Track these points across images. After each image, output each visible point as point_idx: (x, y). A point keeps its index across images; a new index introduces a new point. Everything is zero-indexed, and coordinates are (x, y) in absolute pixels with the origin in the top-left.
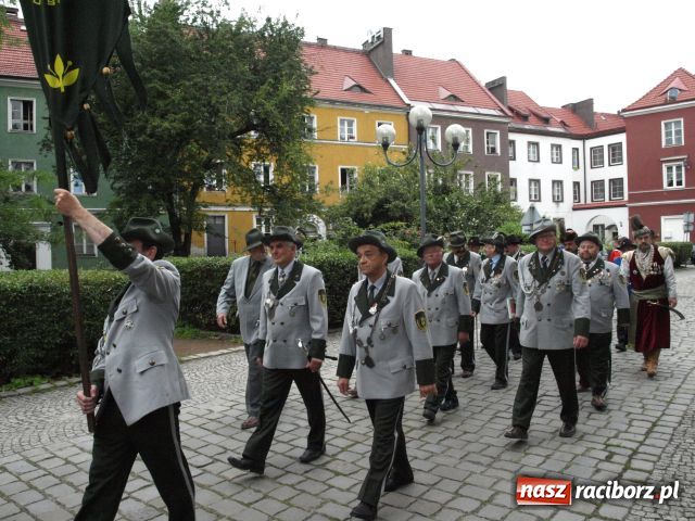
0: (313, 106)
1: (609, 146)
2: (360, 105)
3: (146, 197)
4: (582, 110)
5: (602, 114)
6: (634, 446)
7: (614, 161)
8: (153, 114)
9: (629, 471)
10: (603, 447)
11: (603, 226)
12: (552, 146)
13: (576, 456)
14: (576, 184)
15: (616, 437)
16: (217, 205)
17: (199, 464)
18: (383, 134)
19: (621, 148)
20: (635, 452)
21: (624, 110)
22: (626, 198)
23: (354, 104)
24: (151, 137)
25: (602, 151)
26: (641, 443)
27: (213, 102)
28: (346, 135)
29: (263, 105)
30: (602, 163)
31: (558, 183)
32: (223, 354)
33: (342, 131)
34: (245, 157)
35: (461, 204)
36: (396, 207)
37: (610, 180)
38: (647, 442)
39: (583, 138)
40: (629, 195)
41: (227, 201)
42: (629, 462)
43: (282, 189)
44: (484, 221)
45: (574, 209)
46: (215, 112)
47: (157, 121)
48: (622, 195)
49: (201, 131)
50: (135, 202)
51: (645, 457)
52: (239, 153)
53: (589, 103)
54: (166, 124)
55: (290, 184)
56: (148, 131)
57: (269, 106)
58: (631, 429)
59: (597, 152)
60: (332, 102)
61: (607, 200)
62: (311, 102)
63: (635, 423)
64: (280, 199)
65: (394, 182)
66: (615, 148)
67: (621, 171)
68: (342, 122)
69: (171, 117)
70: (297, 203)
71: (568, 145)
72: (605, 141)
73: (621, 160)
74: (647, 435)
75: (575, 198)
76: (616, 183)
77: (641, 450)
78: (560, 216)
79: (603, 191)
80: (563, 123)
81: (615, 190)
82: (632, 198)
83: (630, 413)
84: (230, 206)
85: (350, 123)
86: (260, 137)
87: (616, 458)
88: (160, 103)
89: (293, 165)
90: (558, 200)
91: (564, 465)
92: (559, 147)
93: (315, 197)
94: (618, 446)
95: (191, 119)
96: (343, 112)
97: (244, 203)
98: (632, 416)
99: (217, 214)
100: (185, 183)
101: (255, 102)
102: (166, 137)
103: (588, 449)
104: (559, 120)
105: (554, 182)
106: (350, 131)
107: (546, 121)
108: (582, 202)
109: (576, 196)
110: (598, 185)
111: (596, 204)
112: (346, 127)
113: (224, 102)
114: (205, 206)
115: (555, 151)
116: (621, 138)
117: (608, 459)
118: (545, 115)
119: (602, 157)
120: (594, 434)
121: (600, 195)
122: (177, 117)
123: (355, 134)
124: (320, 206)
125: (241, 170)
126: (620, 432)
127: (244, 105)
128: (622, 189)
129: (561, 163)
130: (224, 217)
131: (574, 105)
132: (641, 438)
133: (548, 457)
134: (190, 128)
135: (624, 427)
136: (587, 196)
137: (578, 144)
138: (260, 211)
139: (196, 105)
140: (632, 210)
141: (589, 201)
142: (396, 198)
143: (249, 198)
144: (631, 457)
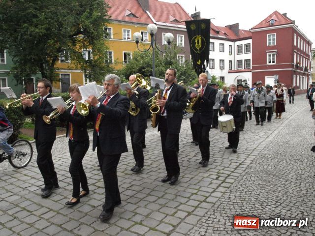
0: (109, 23)
1: (245, 45)
2: (133, 23)
3: (29, 65)
4: (234, 28)
5: (243, 30)
6: (229, 173)
7: (247, 51)
8: (31, 25)
9: (224, 183)
10: (216, 174)
11: (241, 80)
12: (220, 44)
13: (204, 177)
14: (230, 61)
15: (223, 169)
16: (64, 69)
17: (38, 185)
18: (136, 37)
19: (250, 46)
20: (229, 175)
21: (252, 29)
22: (251, 68)
23: (130, 23)
24: (31, 36)
25: (242, 47)
26: (233, 172)
27: (60, 20)
28: (126, 37)
29: (84, 22)
30: (242, 52)
31: (222, 61)
32: (61, 137)
33: (124, 35)
34: (78, 46)
35: (178, 70)
36: (148, 70)
37: (245, 60)
38: (235, 171)
39: (234, 41)
40: (252, 67)
41: (68, 67)
42: (225, 179)
43: (95, 62)
44: (187, 77)
45: (229, 73)
46: (61, 25)
47: (32, 29)
48: (250, 66)
49: (55, 34)
50: (23, 67)
51: (232, 177)
52: (74, 44)
53: (237, 25)
54: (37, 30)
55: (98, 59)
56: (29, 33)
57: (87, 22)
58: (230, 166)
59: (239, 47)
60: (120, 21)
61: (243, 69)
62: (108, 21)
63: (232, 164)
64: (93, 66)
65: (147, 59)
66: (247, 46)
67: (249, 56)
68: (125, 31)
69: (40, 27)
70: (102, 69)
71: (227, 44)
72: (243, 43)
73: (250, 51)
74: (236, 169)
75: (230, 68)
76: (247, 61)
77: (231, 174)
78: (222, 75)
79: (242, 64)
80: (225, 34)
81: (247, 64)
82: (254, 68)
83: (232, 160)
84: (70, 69)
85: (128, 32)
86: (85, 37)
87: (220, 178)
88: (34, 20)
89: (100, 51)
90: (222, 68)
91: (198, 181)
92: (223, 45)
93: (110, 66)
94: (222, 173)
95: (49, 28)
96: (125, 26)
97: (77, 68)
98: (232, 161)
99: (66, 73)
100: (49, 59)
101: (80, 20)
102: (37, 36)
103: (210, 175)
104: (224, 32)
105: (220, 60)
106: (128, 35)
107: (218, 32)
108: (233, 69)
109: (230, 67)
110: (239, 62)
111: (238, 71)
112: (126, 33)
113: (66, 20)
114: (58, 70)
115: (221, 46)
116: (250, 41)
117: (217, 179)
118: (217, 30)
119: (242, 49)
120: (214, 169)
121: (240, 66)
122: (43, 27)
123: (130, 37)
124: (113, 70)
125: (75, 52)
126: (225, 167)
127: (75, 22)
128: (250, 64)
129: (224, 52)
130: (69, 75)
131: (230, 26)
132: (233, 170)
133: (192, 178)
134: (49, 32)
135: (227, 165)
136: (235, 67)
137: (231, 43)
138: (85, 72)
139: (52, 21)
140: (253, 73)
141: (236, 69)
142: (148, 66)
143: (79, 66)
144: (226, 178)
